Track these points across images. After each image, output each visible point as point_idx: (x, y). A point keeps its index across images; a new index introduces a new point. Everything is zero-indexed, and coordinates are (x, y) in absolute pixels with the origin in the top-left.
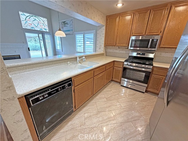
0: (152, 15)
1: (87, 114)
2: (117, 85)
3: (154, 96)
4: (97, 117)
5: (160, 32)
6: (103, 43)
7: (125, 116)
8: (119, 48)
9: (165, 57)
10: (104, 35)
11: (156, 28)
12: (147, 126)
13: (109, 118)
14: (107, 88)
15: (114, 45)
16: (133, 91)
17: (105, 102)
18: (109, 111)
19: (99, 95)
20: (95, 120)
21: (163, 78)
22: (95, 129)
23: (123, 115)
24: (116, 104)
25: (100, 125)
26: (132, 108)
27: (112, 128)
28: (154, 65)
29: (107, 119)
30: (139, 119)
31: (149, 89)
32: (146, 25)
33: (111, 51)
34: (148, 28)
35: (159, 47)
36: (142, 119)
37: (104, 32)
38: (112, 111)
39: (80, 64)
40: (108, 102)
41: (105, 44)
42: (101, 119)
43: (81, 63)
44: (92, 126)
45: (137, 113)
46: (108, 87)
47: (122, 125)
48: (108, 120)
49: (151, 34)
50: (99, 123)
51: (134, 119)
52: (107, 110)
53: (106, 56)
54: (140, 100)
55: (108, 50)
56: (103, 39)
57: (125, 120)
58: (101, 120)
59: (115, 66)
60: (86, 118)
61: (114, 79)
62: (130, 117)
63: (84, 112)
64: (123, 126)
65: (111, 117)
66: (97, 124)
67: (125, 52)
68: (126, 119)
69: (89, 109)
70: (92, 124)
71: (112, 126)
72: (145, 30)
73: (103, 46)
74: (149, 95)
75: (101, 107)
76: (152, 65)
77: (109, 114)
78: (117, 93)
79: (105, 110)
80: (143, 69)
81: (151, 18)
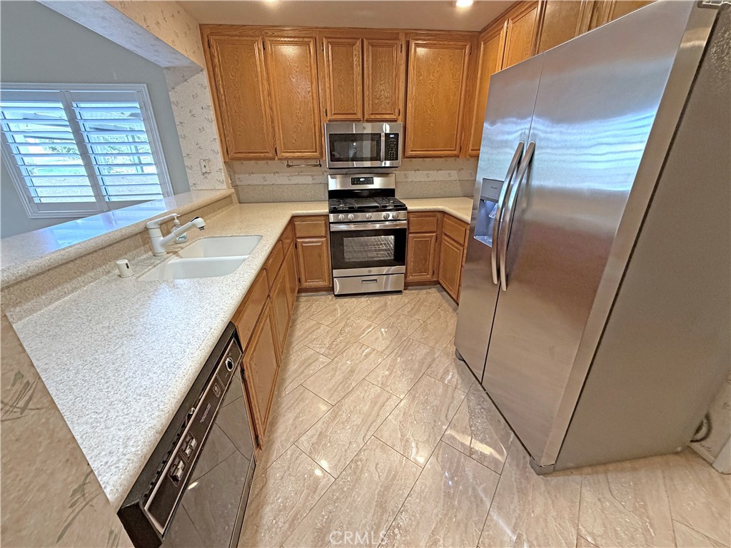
0: (368, 56)
1: (303, 438)
2: (325, 300)
3: (424, 291)
4: (343, 423)
5: (397, 111)
6: (217, 146)
7: (404, 370)
8: (289, 166)
9: (416, 182)
10: (212, 114)
11: (387, 101)
12: (456, 363)
13: (374, 402)
14: (298, 321)
15: (270, 155)
16: (375, 298)
17: (331, 367)
18: (360, 384)
19: (293, 357)
20: (343, 436)
21: (432, 237)
22: (363, 456)
23: (399, 372)
24: (361, 354)
25: (367, 438)
26: (405, 343)
27: (400, 418)
28: (410, 208)
29: (372, 408)
30: (434, 360)
31: (410, 278)
32: (360, 88)
33: (256, 179)
34: (366, 99)
35: (404, 156)
36: (438, 354)
37: (207, 98)
38: (367, 378)
39: (174, 260)
40: (337, 362)
41: (226, 152)
42: (356, 420)
43: (175, 253)
44: (351, 456)
45: (421, 347)
46: (300, 319)
47: (415, 396)
48: (376, 408)
49: (378, 117)
50: (362, 433)
51: (425, 364)
52: (354, 384)
53: (240, 203)
54: (406, 313)
55: (241, 176)
56: (213, 131)
57: (412, 379)
58: (359, 421)
59: (298, 235)
60: (311, 453)
61: (305, 285)
62: (417, 366)
63: (288, 440)
64: (417, 395)
65: (379, 396)
66: (360, 440)
67: (308, 180)
68: (412, 376)
69: (297, 417)
70: (346, 451)
71: (398, 415)
72: (360, 103)
73: (218, 161)
74: (414, 291)
75: (330, 386)
76: (406, 209)
77: (366, 392)
78: (342, 325)
79: (349, 387)
80: (378, 226)
81: (368, 68)
